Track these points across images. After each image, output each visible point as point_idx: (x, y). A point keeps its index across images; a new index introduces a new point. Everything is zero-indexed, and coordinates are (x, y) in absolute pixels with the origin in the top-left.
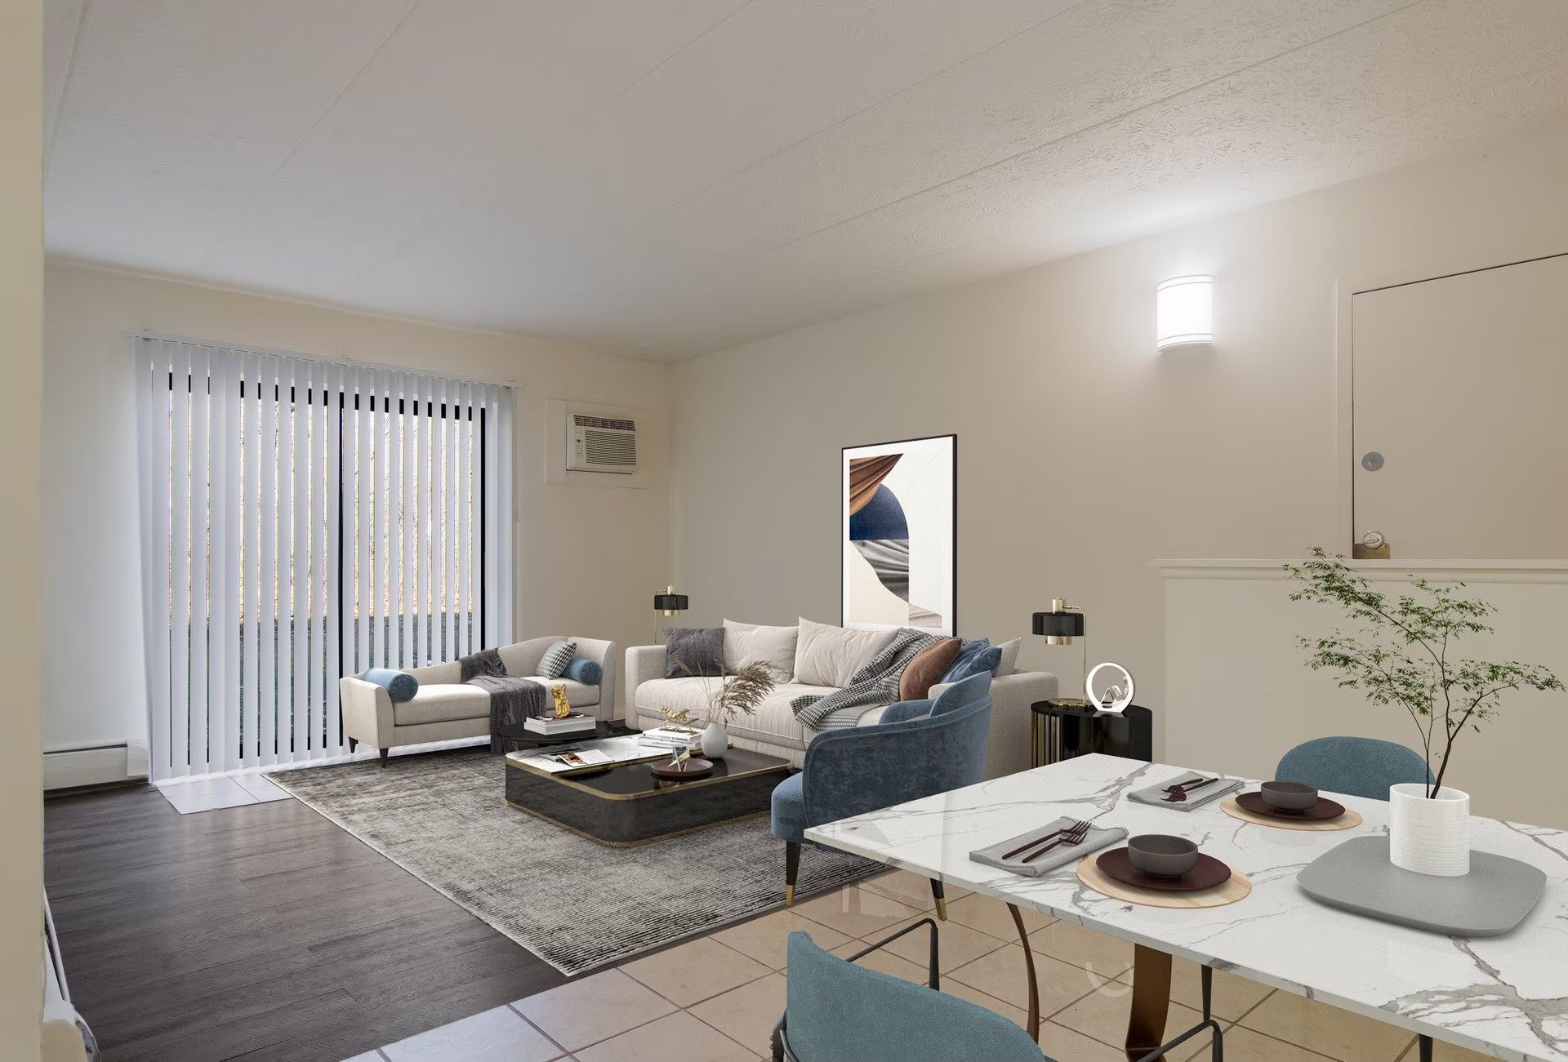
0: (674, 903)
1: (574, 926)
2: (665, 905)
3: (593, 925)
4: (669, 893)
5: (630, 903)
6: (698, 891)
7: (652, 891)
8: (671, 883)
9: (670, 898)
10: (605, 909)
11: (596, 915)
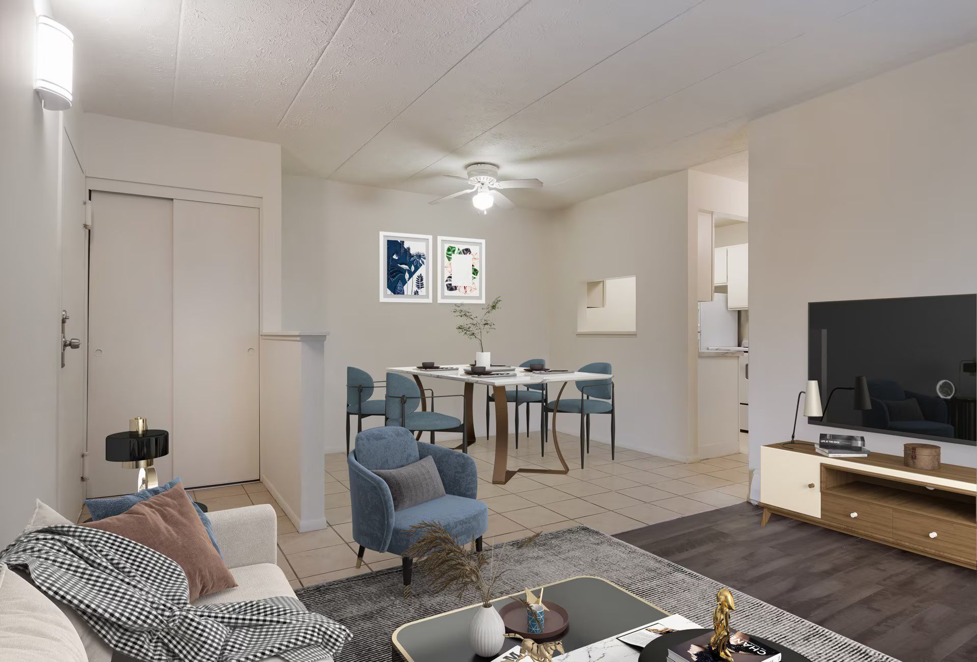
0: (535, 555)
1: (591, 545)
2: (541, 553)
3: (581, 545)
4: (538, 561)
5: (563, 556)
6: (519, 562)
7: (549, 564)
8: (536, 569)
9: (537, 558)
10: (577, 553)
11: (581, 550)
